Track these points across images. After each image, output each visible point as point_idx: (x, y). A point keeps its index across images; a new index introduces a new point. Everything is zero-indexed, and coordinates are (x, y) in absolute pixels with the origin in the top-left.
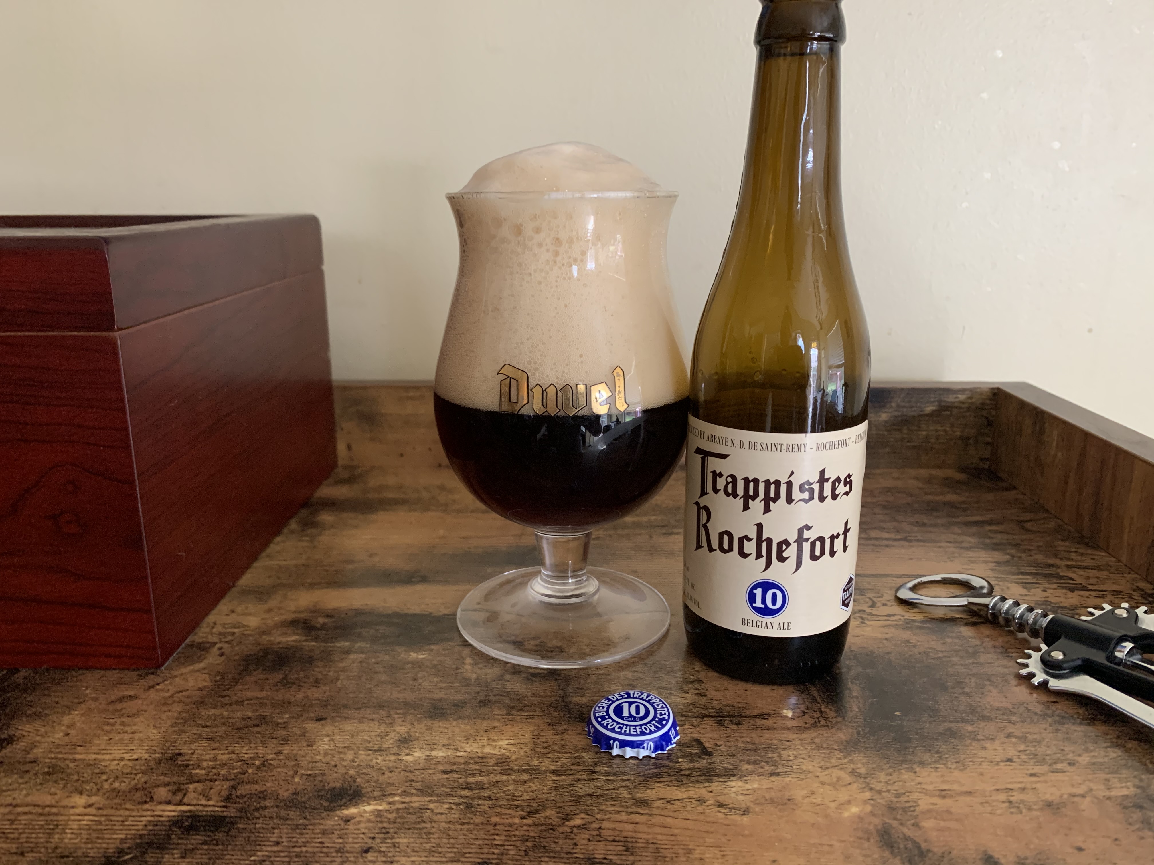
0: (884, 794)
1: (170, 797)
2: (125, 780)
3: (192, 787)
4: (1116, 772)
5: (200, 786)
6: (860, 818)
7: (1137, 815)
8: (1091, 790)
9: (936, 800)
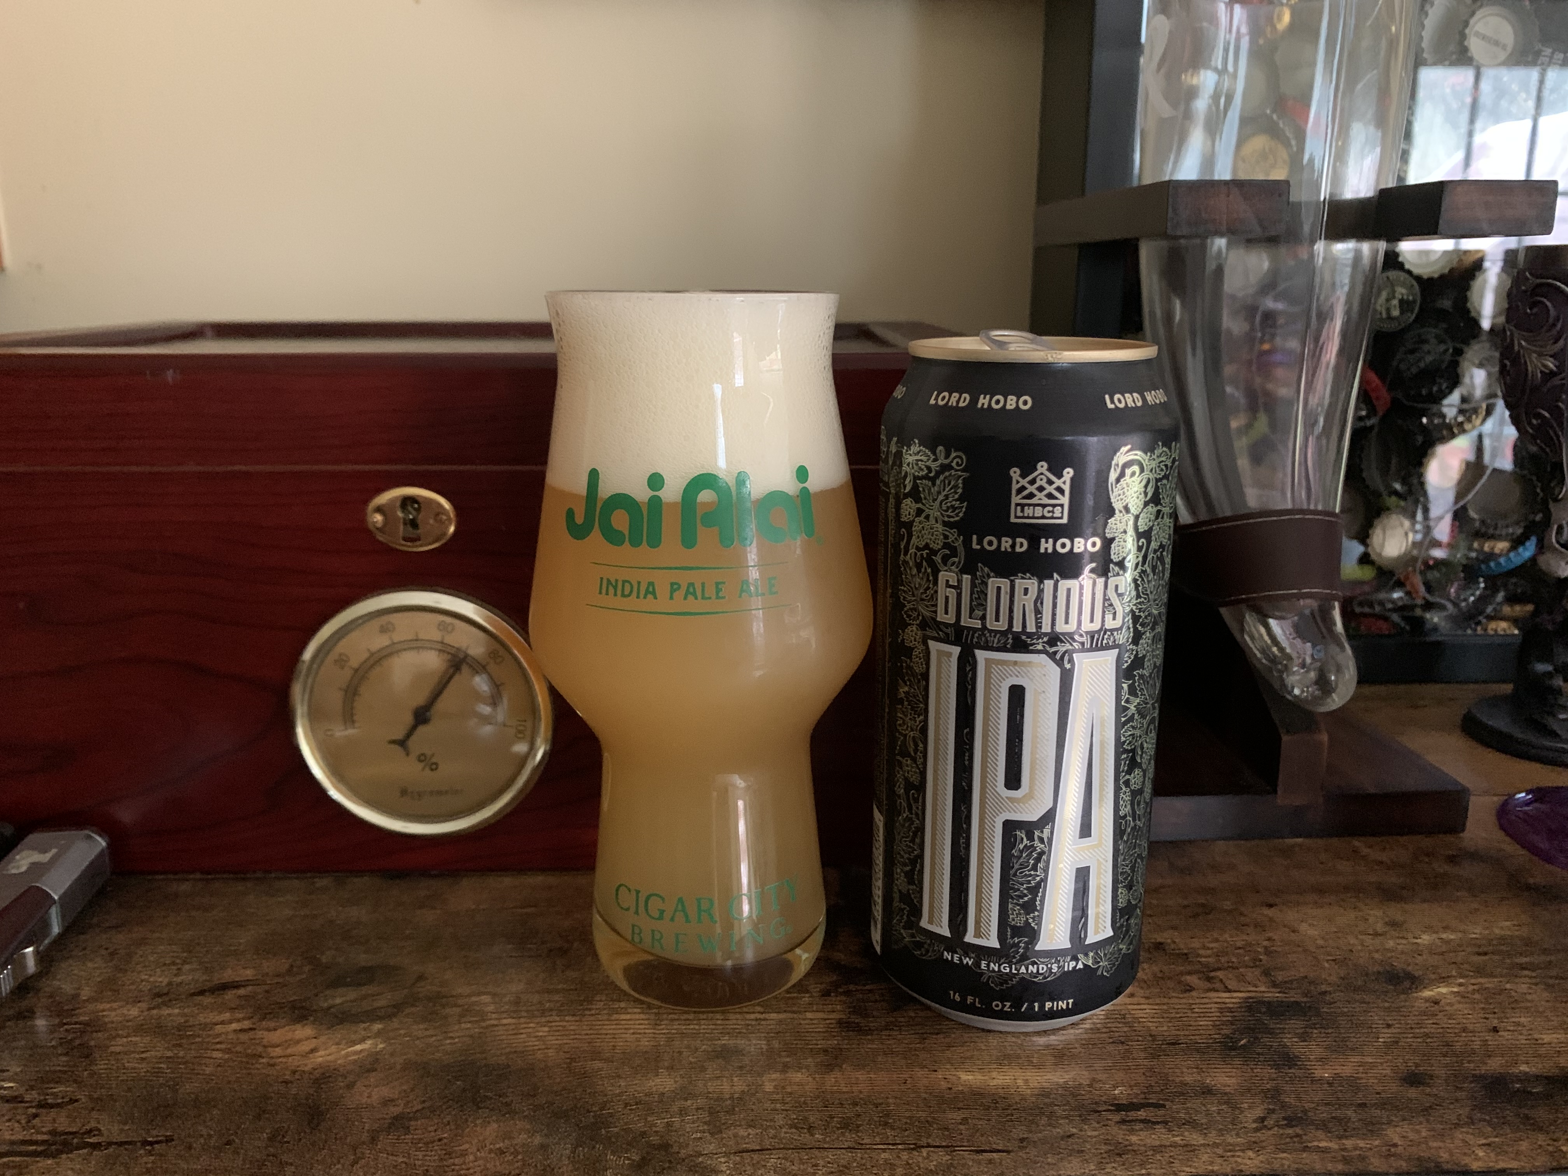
1: (1209, 985)
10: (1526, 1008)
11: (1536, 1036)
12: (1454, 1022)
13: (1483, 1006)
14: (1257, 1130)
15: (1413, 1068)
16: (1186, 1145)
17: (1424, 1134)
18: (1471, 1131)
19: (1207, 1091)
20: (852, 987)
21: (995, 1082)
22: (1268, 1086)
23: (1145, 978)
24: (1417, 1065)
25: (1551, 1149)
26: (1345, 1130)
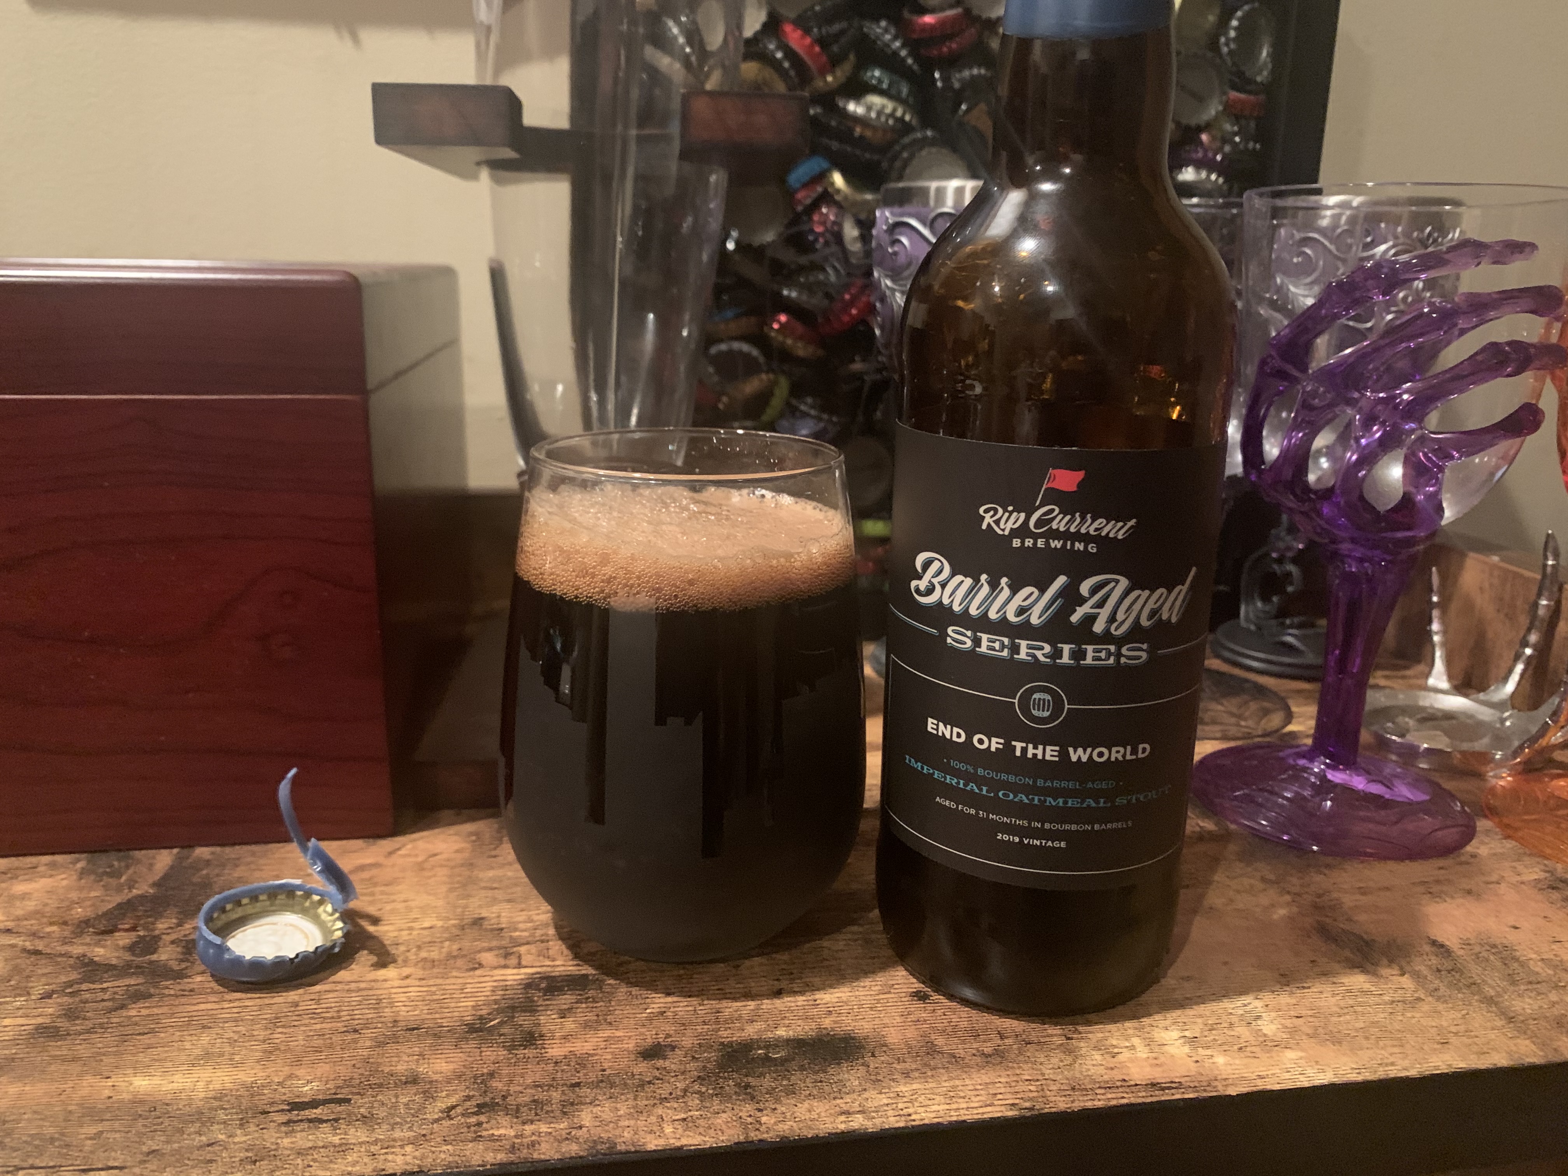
0: (1305, 896)
1: (502, 962)
2: (432, 949)
3: (523, 949)
4: (1519, 861)
5: (533, 948)
6: (1291, 919)
7: (1555, 895)
8: (1503, 877)
9: (1358, 897)
10: (827, 967)
11: (817, 997)
12: (741, 986)
13: (784, 967)
14: (436, 1121)
15: (661, 1040)
16: (341, 1145)
17: (621, 1112)
18: (676, 1105)
19: (413, 1080)
20: (84, 986)
21: (171, 1086)
22: (485, 1071)
23: (436, 957)
24: (668, 1036)
25: (749, 1120)
26: (536, 1114)
